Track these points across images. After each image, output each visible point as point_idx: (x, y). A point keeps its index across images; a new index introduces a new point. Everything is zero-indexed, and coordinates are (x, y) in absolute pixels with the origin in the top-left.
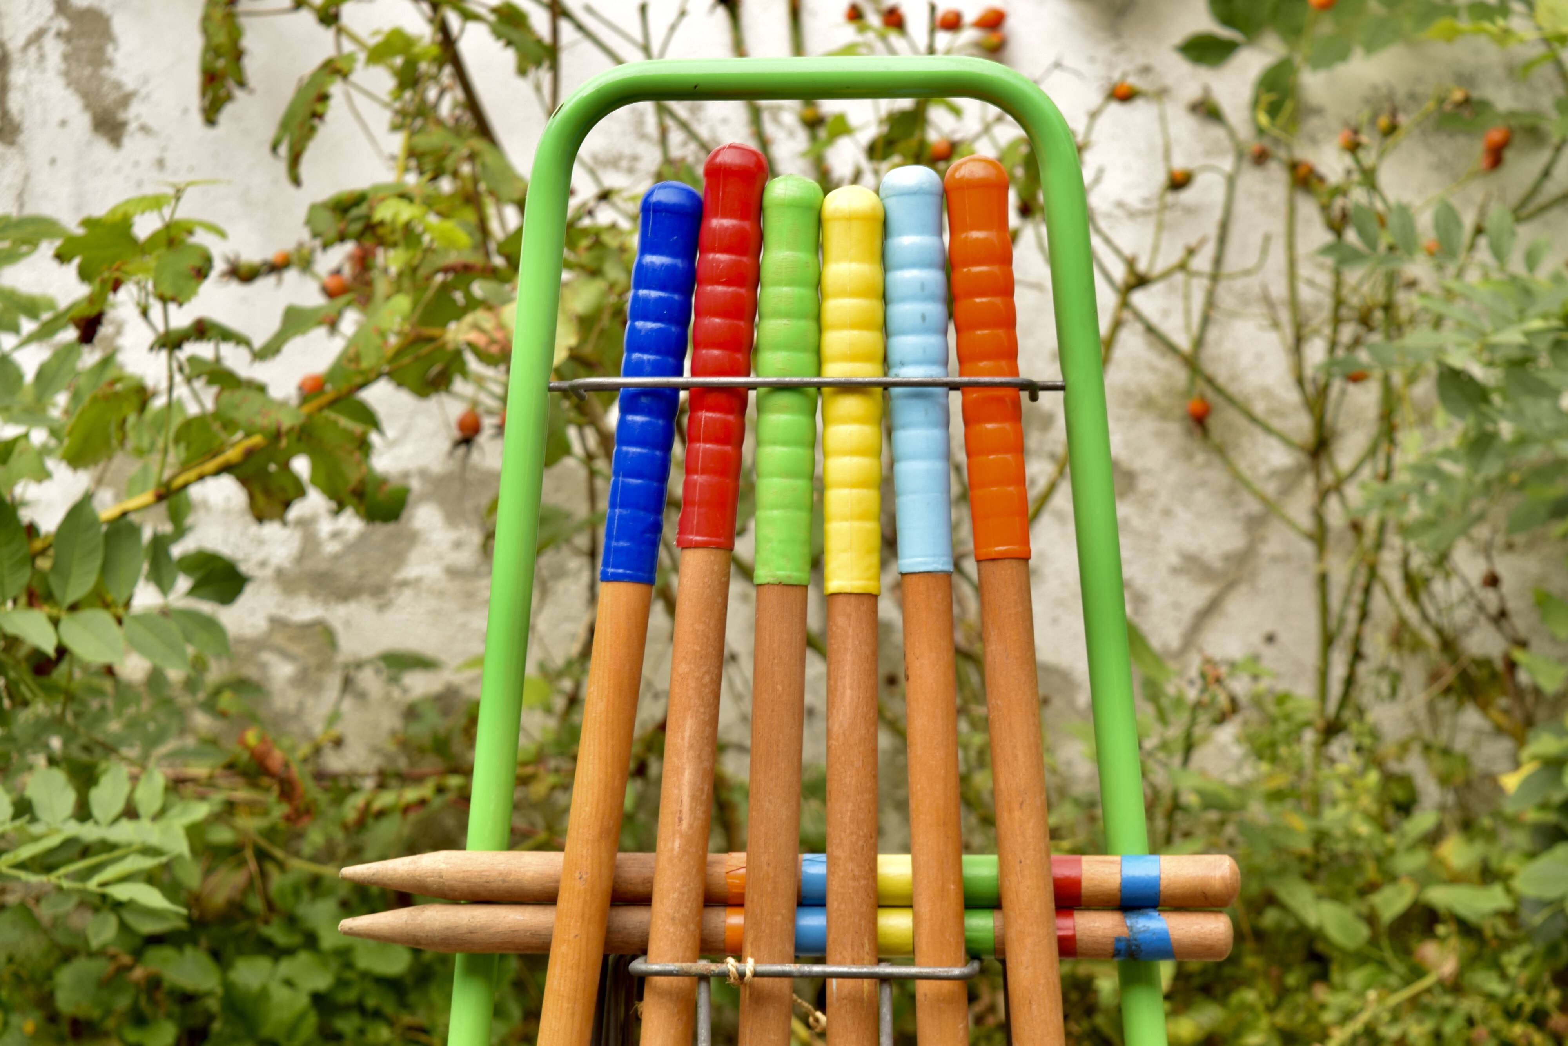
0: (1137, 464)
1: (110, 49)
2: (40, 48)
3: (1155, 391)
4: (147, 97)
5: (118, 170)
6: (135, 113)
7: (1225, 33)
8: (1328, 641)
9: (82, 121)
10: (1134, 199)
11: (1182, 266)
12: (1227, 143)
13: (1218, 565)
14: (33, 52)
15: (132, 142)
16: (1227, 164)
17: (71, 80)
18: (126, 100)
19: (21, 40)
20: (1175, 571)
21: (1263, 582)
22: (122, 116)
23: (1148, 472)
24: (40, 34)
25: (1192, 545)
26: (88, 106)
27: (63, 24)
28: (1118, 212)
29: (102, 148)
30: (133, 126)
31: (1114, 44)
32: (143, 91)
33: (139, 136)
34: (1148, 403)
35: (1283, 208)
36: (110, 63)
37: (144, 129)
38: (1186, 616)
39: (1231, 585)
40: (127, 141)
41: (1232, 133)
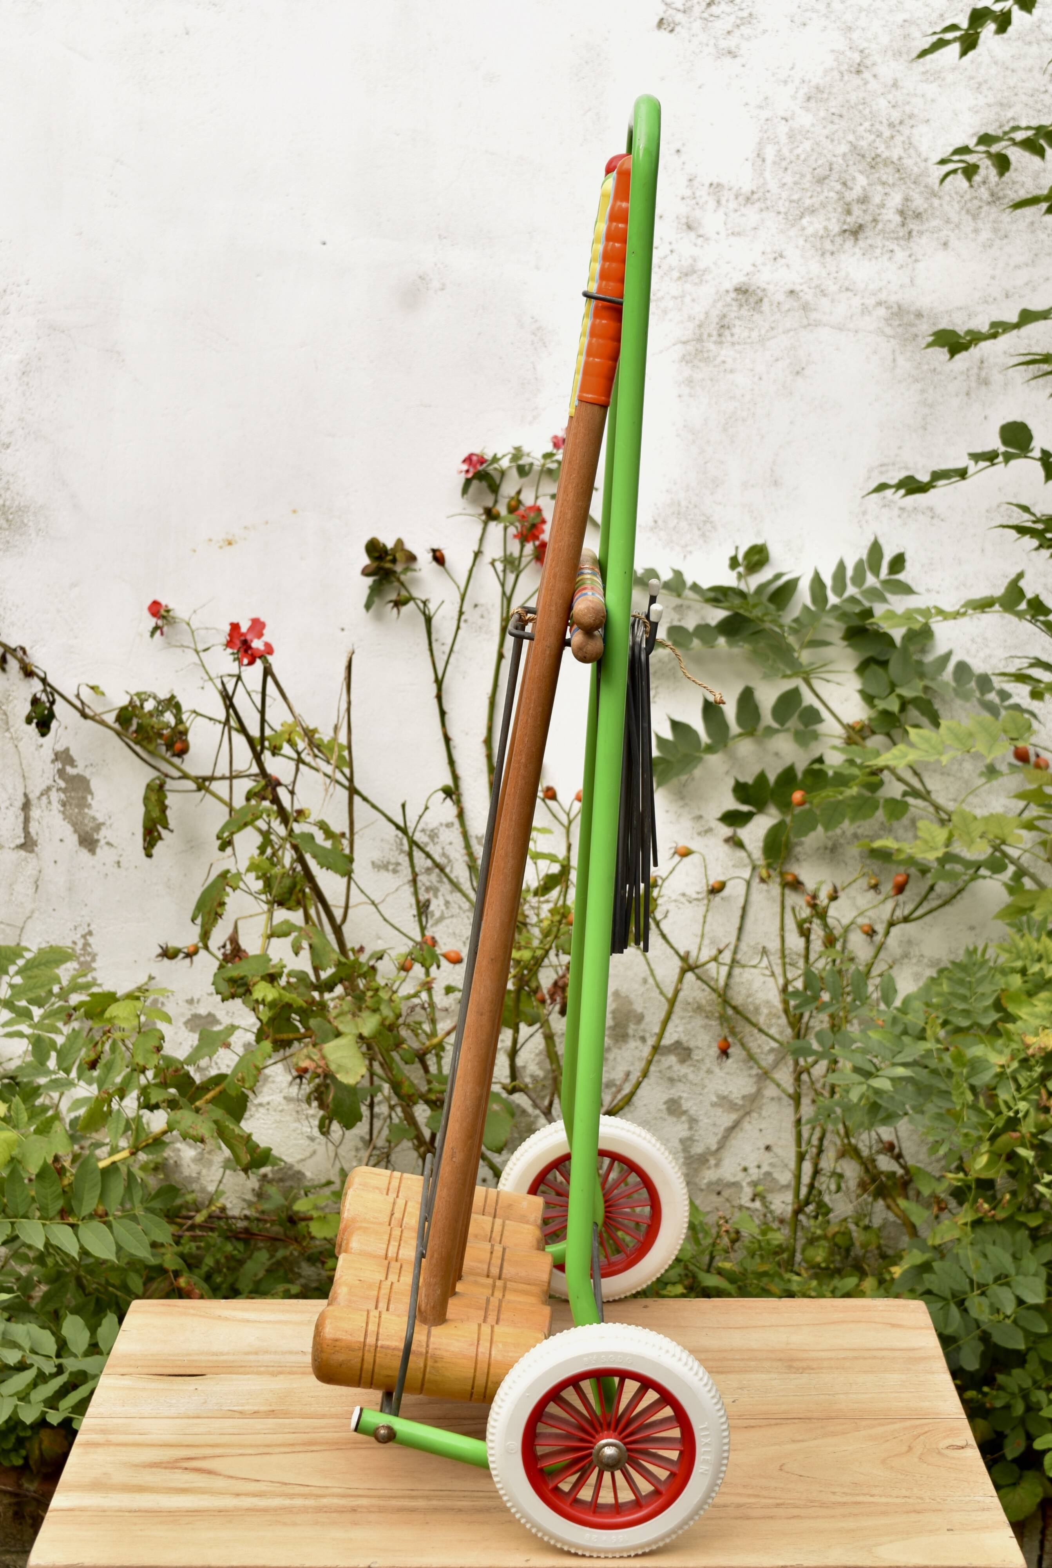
0: (692, 1044)
1: (89, 797)
2: (49, 797)
3: (704, 1002)
4: (111, 825)
5: (94, 867)
6: (103, 835)
7: (745, 808)
8: (801, 1157)
9: (72, 839)
10: (692, 892)
11: (715, 959)
12: (747, 861)
13: (740, 1102)
14: (44, 798)
15: (102, 851)
16: (746, 873)
17: (66, 817)
18: (98, 827)
19: (38, 794)
20: (714, 1105)
21: (764, 1113)
22: (96, 837)
23: (697, 1048)
24: (49, 789)
25: (724, 1090)
26: (75, 831)
27: (62, 784)
28: (683, 899)
29: (84, 853)
30: (102, 842)
31: (681, 803)
32: (108, 823)
33: (106, 848)
34: (699, 1009)
35: (779, 898)
36: (89, 806)
37: (108, 844)
38: (721, 1131)
39: (748, 1113)
40: (98, 850)
41: (749, 856)
